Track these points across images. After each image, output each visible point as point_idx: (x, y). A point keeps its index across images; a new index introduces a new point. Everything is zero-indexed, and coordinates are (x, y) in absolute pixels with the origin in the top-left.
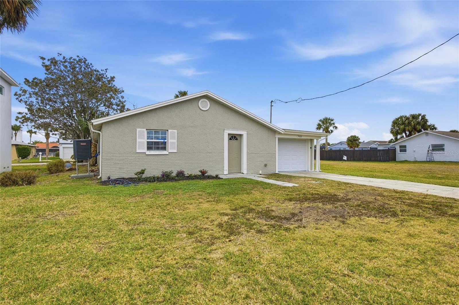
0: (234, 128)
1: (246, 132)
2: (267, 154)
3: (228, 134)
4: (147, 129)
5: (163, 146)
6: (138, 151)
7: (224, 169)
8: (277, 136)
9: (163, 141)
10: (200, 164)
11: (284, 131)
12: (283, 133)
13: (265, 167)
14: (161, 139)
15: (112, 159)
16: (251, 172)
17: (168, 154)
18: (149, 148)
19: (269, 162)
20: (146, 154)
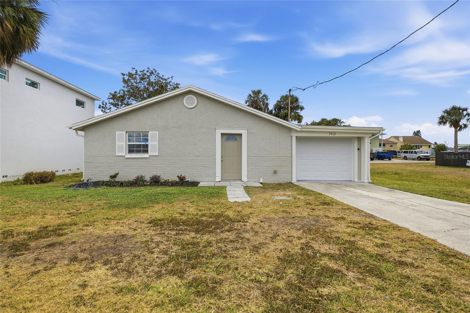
0: (230, 127)
1: (246, 131)
2: (278, 158)
3: (222, 134)
4: (127, 131)
5: (145, 149)
6: (117, 154)
7: (216, 176)
8: (294, 135)
9: (144, 143)
10: (185, 169)
11: (301, 128)
12: (299, 130)
13: (274, 175)
14: (142, 142)
15: (93, 162)
16: (254, 179)
17: (148, 157)
18: (131, 151)
19: (280, 168)
20: (126, 157)
